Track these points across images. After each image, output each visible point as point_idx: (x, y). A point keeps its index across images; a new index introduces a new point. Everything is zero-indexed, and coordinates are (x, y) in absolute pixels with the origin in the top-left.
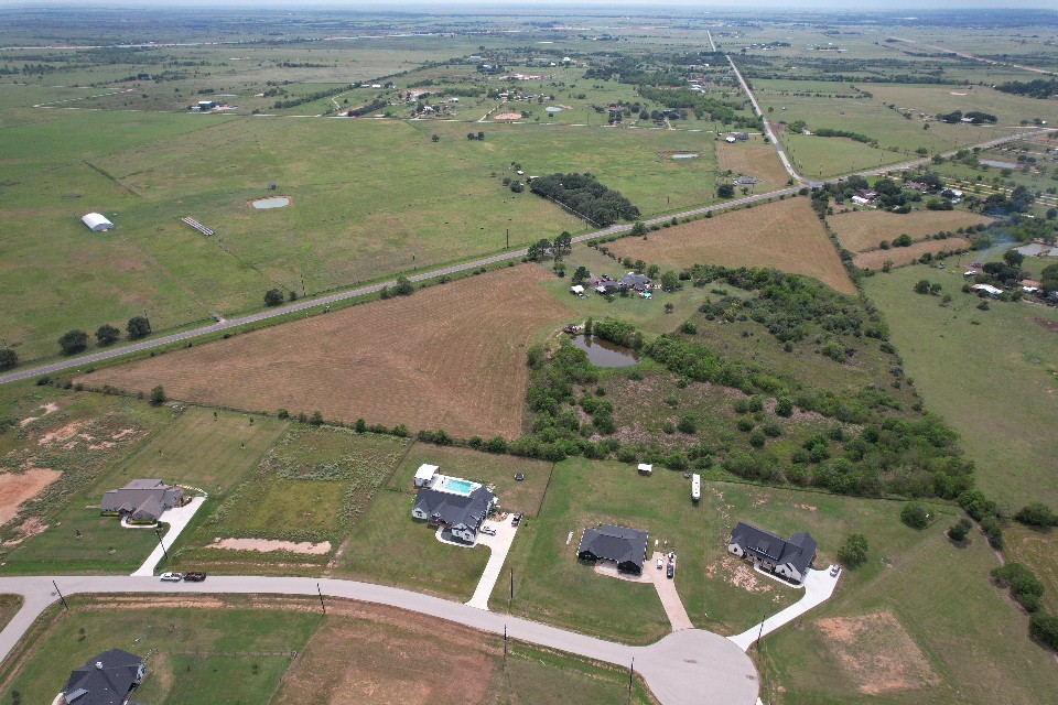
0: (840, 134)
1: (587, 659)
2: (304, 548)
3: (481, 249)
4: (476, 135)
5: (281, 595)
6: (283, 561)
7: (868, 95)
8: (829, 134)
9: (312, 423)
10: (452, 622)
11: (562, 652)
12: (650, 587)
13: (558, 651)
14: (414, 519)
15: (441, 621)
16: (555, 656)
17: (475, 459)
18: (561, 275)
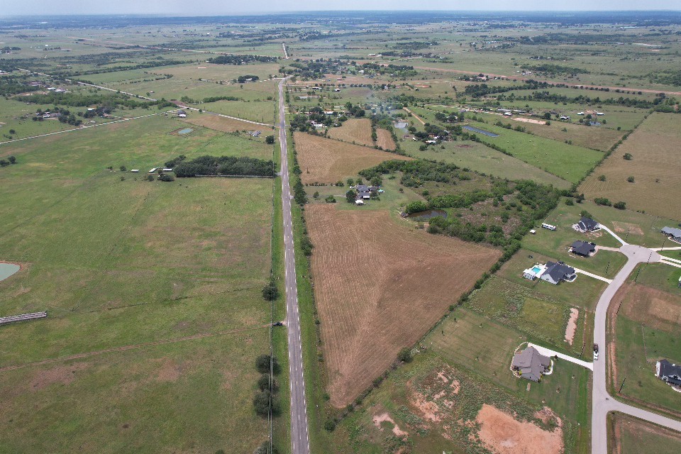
0: (219, 99)
2: (573, 316)
6: (583, 322)
7: (169, 76)
8: (213, 100)
12: (601, 250)
14: (557, 285)
18: (334, 201)
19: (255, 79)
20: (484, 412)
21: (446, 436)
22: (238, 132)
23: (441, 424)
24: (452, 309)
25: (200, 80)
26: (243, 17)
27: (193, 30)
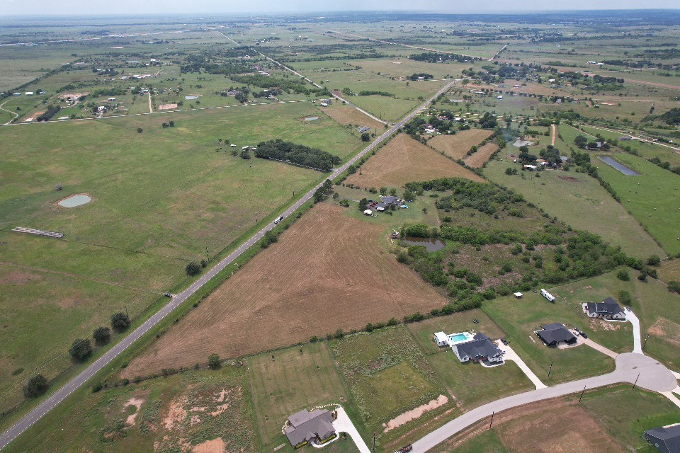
0: (374, 93)
1: (605, 386)
2: (433, 404)
3: (279, 200)
4: (168, 123)
5: (459, 432)
6: (435, 416)
7: (358, 68)
8: (368, 94)
9: (336, 337)
10: (543, 400)
11: (595, 388)
12: (584, 345)
13: (592, 389)
14: (463, 363)
15: (538, 402)
16: (594, 392)
17: (445, 321)
18: (347, 206)
19: (427, 77)
20: (210, 444)
21: (156, 445)
22: (351, 125)
23: (167, 432)
24: (314, 340)
25: (379, 74)
26: (497, 16)
27: (432, 26)
